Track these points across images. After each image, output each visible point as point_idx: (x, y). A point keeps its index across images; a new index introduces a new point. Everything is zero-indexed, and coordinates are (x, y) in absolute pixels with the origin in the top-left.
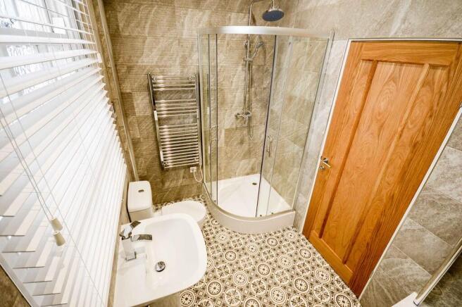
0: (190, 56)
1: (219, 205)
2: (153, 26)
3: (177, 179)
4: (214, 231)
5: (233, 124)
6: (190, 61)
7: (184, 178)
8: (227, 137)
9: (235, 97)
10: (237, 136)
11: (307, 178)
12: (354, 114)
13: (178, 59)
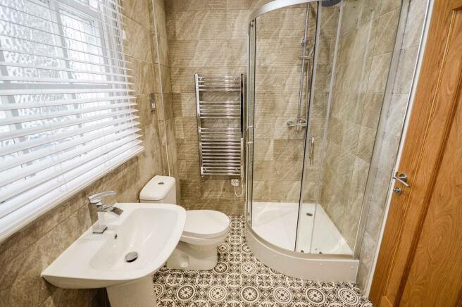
0: (239, 56)
1: (253, 228)
2: (205, 30)
3: (217, 191)
4: (241, 258)
5: (284, 134)
6: (238, 63)
7: (224, 190)
8: (277, 150)
9: (288, 102)
10: (290, 150)
11: (375, 207)
12: (448, 95)
13: (226, 61)
